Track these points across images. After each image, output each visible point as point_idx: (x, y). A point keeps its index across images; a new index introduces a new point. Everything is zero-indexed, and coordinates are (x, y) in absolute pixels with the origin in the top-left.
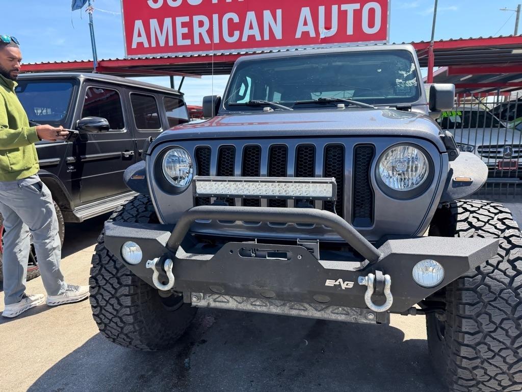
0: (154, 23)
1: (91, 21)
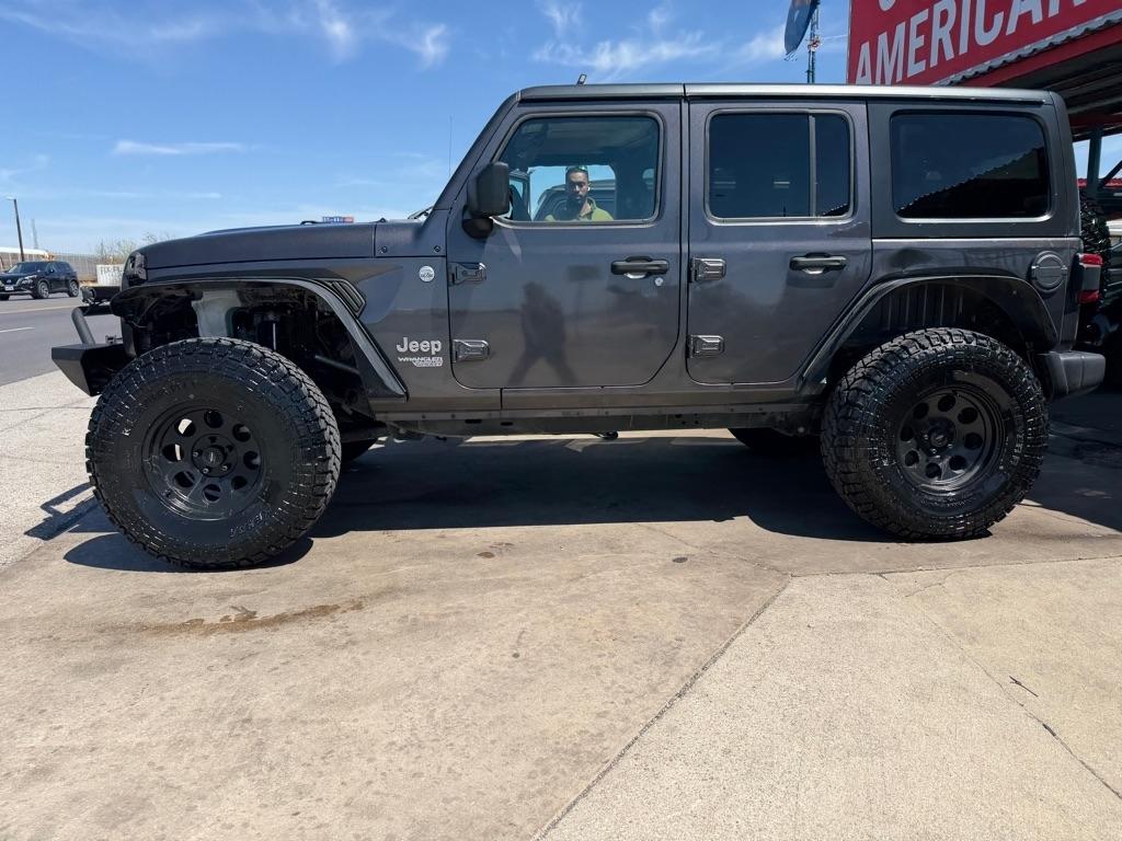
0: (883, 39)
1: (813, 66)
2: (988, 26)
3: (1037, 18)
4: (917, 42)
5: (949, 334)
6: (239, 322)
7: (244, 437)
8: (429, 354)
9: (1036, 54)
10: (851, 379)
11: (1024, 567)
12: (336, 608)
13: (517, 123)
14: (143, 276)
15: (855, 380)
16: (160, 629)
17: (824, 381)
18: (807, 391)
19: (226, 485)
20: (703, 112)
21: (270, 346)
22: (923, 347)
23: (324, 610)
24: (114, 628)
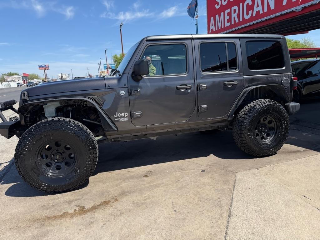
0: (217, 16)
1: (197, 23)
2: (248, 14)
3: (261, 12)
4: (227, 18)
5: (265, 101)
6: (60, 111)
7: (68, 149)
8: (124, 117)
9: (262, 22)
10: (241, 115)
11: (291, 162)
12: (110, 201)
13: (146, 47)
14: (28, 99)
15: (242, 115)
16: (55, 218)
17: (234, 116)
18: (229, 119)
19: (63, 165)
20: (197, 42)
21: (70, 118)
22: (260, 105)
23: (106, 203)
24: (38, 220)
